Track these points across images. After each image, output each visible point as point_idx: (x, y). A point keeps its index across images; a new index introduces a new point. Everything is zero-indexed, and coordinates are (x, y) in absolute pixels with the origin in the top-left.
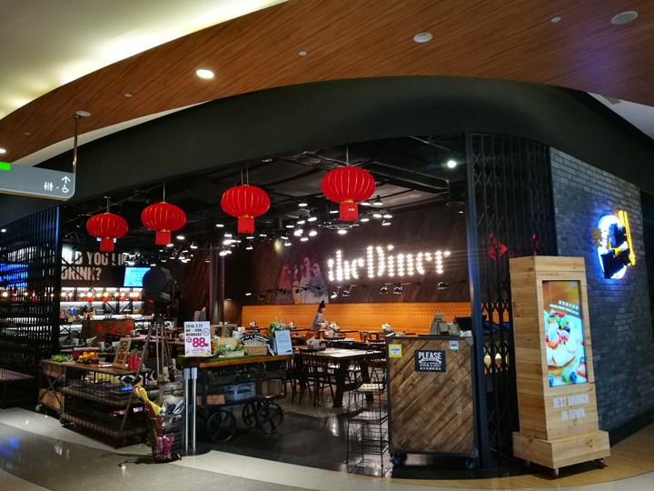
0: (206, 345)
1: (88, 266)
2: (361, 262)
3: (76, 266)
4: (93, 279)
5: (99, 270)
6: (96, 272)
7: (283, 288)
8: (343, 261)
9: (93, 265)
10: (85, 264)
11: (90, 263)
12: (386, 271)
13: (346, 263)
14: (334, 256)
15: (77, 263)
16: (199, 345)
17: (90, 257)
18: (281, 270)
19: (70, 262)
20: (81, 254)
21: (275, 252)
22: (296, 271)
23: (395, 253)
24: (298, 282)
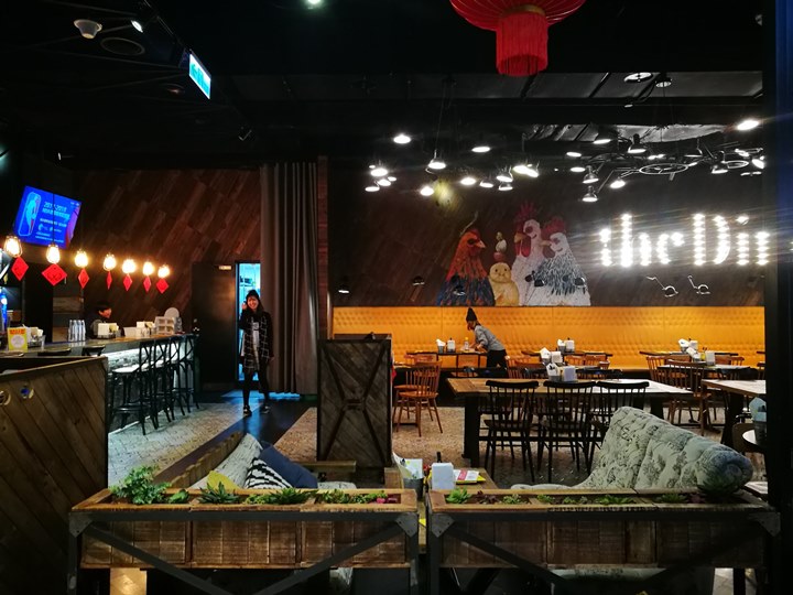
2: (677, 238)
7: (463, 275)
8: (635, 233)
12: (734, 255)
13: (644, 237)
14: (616, 225)
18: (457, 239)
22: (502, 245)
23: (752, 227)
24: (506, 265)
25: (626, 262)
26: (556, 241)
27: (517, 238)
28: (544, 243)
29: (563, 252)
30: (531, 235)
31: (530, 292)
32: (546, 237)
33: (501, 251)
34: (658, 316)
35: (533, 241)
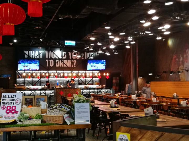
0: (17, 112)
1: (69, 59)
3: (63, 59)
4: (72, 66)
5: (75, 61)
6: (73, 63)
7: (173, 70)
9: (72, 59)
10: (68, 58)
11: (70, 58)
15: (64, 58)
16: (11, 112)
17: (70, 55)
18: (172, 58)
19: (60, 58)
20: (65, 53)
21: (168, 47)
31: (188, 76)
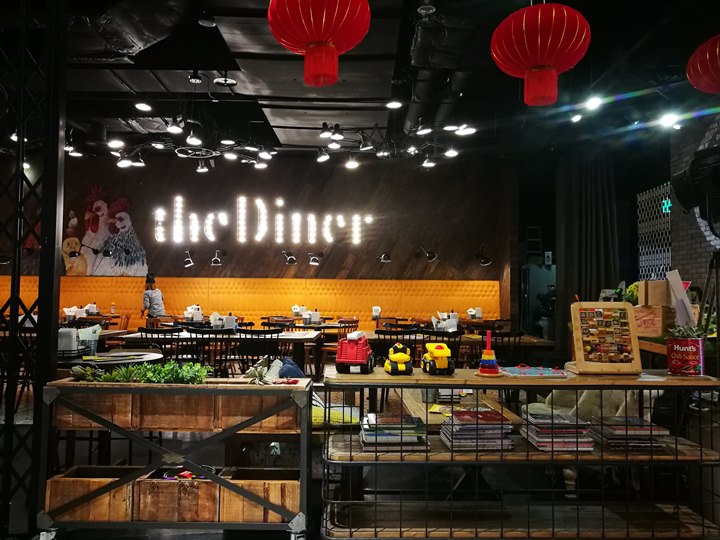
2: (223, 218)
13: (194, 217)
22: (74, 222)
23: (287, 211)
24: (77, 240)
25: (178, 238)
26: (121, 219)
27: (87, 216)
28: (111, 221)
29: (126, 229)
30: (99, 214)
31: (97, 263)
32: (112, 215)
33: (73, 227)
34: (203, 286)
35: (101, 219)
